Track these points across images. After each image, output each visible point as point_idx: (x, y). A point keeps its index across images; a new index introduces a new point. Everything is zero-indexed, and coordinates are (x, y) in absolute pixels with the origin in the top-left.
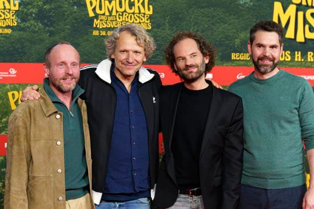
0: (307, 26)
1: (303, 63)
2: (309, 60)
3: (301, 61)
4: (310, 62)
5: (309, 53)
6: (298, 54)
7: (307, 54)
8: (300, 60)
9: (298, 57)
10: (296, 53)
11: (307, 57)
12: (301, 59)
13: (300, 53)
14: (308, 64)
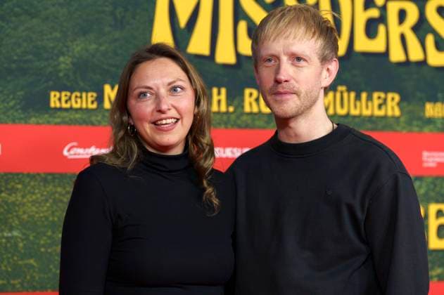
0: (243, 26)
1: (233, 117)
2: (247, 109)
3: (227, 113)
4: (251, 114)
5: (247, 91)
6: (219, 93)
7: (242, 95)
8: (223, 108)
9: (219, 102)
10: (215, 90)
11: (243, 101)
12: (228, 105)
13: (223, 91)
14: (244, 118)
